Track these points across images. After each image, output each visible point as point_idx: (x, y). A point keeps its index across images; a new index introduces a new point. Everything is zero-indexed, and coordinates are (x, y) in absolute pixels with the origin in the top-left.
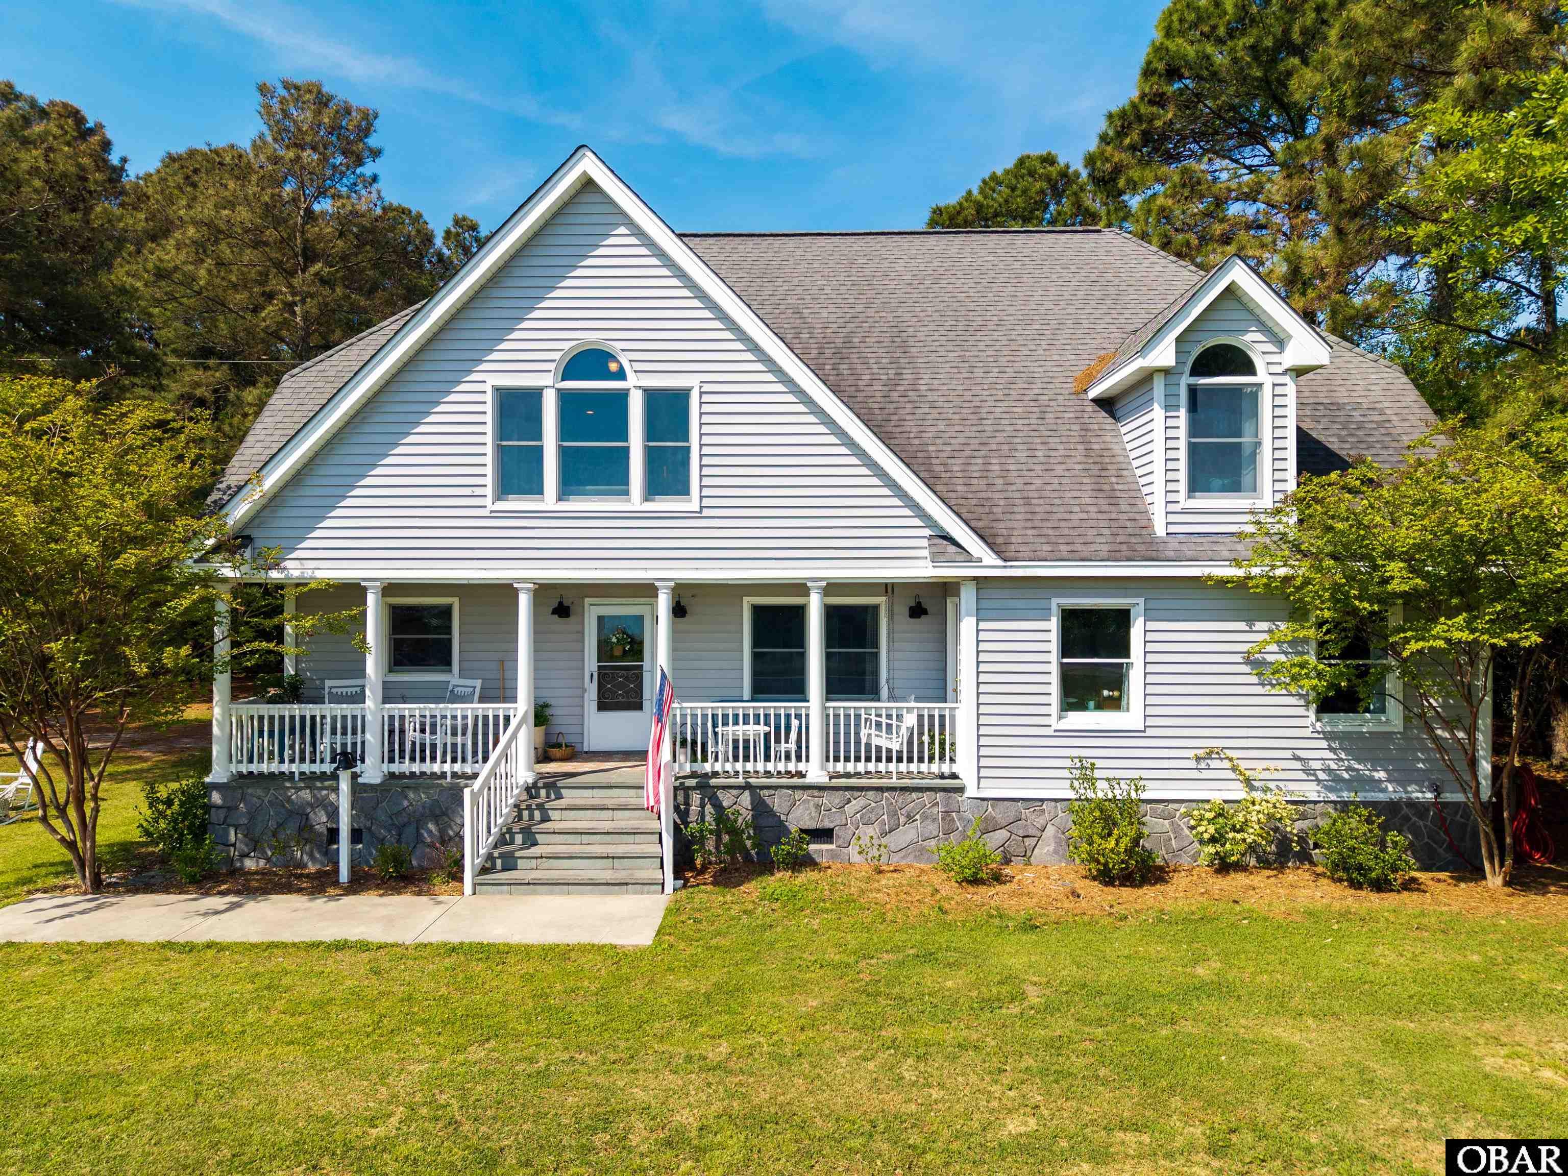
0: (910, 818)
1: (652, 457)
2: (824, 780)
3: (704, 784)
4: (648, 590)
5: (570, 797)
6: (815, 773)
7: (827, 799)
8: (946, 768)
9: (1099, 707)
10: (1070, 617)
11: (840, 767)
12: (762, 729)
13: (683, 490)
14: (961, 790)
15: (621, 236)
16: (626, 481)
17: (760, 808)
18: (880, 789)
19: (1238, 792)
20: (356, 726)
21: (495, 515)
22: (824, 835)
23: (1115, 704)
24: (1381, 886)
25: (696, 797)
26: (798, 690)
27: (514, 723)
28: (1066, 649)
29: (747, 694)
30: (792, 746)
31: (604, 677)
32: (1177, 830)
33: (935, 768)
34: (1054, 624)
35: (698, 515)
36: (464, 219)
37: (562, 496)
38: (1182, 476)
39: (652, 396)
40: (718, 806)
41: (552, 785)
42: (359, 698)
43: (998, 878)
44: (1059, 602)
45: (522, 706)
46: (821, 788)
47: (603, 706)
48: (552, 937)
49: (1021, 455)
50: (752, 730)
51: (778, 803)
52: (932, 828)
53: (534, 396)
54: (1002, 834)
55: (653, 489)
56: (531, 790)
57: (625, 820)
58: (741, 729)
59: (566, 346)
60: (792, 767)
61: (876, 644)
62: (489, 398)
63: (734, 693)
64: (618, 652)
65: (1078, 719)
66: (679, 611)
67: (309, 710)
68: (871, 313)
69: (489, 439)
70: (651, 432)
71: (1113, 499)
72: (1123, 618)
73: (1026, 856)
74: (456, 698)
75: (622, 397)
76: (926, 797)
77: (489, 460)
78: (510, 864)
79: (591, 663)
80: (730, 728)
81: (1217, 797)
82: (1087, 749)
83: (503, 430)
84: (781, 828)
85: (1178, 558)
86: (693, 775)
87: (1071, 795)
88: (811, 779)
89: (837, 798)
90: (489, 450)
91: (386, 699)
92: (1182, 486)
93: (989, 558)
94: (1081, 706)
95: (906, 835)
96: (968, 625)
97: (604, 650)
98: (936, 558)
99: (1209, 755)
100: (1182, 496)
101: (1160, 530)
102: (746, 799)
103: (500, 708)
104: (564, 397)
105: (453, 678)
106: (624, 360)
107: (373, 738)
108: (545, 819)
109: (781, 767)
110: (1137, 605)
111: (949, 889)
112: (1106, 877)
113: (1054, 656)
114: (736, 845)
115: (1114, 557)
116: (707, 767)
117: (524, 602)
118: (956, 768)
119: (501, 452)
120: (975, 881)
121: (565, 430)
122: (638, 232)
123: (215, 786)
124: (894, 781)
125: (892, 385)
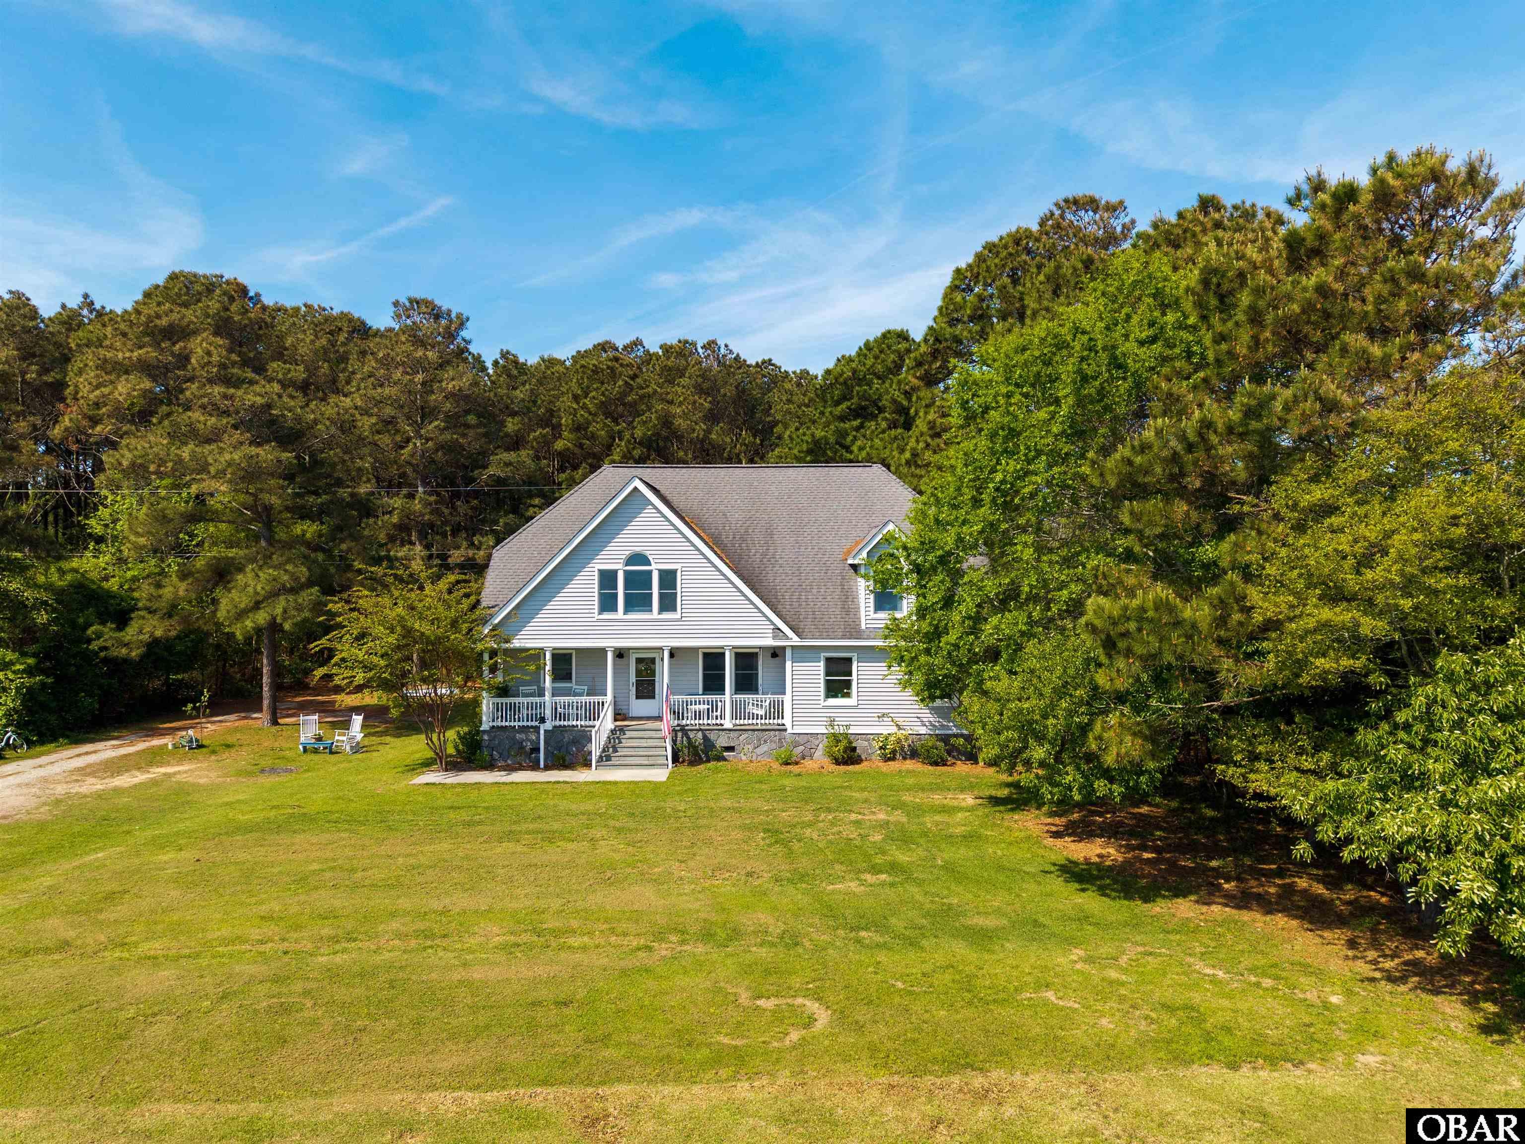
0: (765, 741)
1: (662, 596)
2: (730, 726)
3: (683, 729)
4: (661, 649)
5: (629, 734)
6: (728, 724)
7: (732, 734)
8: (780, 721)
9: (843, 696)
10: (828, 660)
11: (738, 722)
12: (706, 706)
13: (674, 609)
14: (786, 730)
15: (649, 510)
16: (651, 605)
17: (705, 738)
18: (754, 730)
19: (893, 729)
20: (542, 705)
21: (599, 620)
22: (731, 749)
23: (848, 695)
24: (936, 764)
25: (680, 734)
26: (721, 689)
27: (606, 706)
28: (828, 674)
29: (701, 692)
30: (719, 713)
31: (639, 684)
32: (870, 745)
33: (776, 721)
34: (822, 664)
35: (680, 620)
36: (508, 352)
37: (626, 612)
38: (872, 605)
39: (662, 573)
40: (688, 738)
41: (622, 730)
42: (541, 694)
43: (797, 763)
44: (824, 655)
45: (609, 698)
46: (730, 730)
47: (637, 698)
48: (630, 779)
49: (814, 591)
50: (702, 707)
51: (712, 736)
52: (774, 746)
53: (615, 573)
54: (802, 748)
55: (662, 609)
56: (613, 732)
57: (651, 743)
58: (697, 707)
59: (627, 553)
60: (718, 722)
61: (757, 669)
62: (596, 574)
63: (695, 691)
64: (644, 673)
65: (832, 701)
66: (672, 655)
67: (512, 700)
68: (758, 515)
69: (596, 590)
70: (662, 586)
71: (848, 612)
72: (849, 660)
73: (811, 756)
74: (576, 694)
75: (650, 573)
76: (772, 733)
77: (596, 599)
78: (609, 758)
79: (633, 679)
80: (693, 707)
81: (885, 732)
82: (833, 713)
83: (602, 586)
84: (713, 746)
85: (868, 638)
86: (678, 725)
87: (825, 731)
88: (725, 727)
89: (736, 734)
90: (596, 594)
91: (553, 695)
92: (872, 609)
93: (795, 638)
94: (835, 696)
95: (764, 748)
96: (788, 664)
97: (639, 673)
98: (774, 638)
99: (883, 715)
100: (872, 613)
101: (863, 627)
102: (700, 735)
103: (600, 699)
104: (626, 573)
105: (573, 685)
106: (650, 558)
107: (548, 713)
108: (620, 742)
109: (714, 722)
110: (854, 656)
111: (776, 765)
112: (837, 762)
113: (822, 677)
114: (696, 754)
115: (843, 637)
116: (684, 722)
117: (610, 656)
118: (784, 722)
119: (601, 595)
120: (787, 764)
121: (627, 586)
122: (656, 508)
123: (484, 732)
124: (759, 727)
125: (764, 555)
